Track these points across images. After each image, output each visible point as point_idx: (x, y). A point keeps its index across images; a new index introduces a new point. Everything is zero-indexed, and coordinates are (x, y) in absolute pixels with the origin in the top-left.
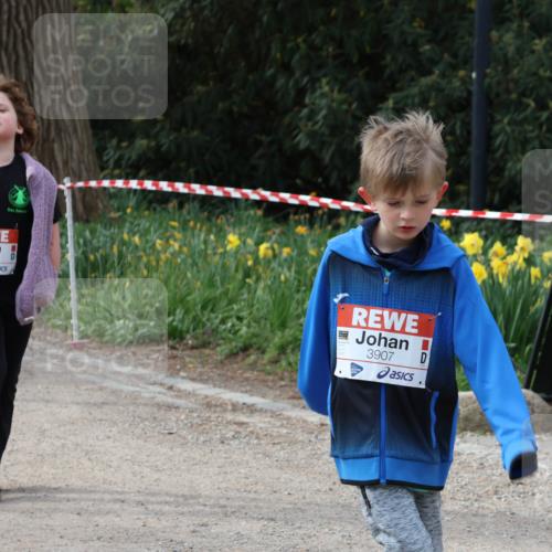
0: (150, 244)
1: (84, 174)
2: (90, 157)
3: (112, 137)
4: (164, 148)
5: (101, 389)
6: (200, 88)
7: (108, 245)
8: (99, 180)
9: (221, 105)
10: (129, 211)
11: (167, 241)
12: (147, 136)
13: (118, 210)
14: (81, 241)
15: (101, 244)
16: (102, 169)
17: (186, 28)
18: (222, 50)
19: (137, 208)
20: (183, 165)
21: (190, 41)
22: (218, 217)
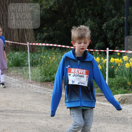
0: (48, 58)
1: (32, 41)
2: (33, 37)
3: (38, 32)
4: (51, 35)
5: (36, 93)
6: (60, 21)
7: (38, 58)
8: (35, 43)
9: (64, 25)
10: (43, 50)
11: (52, 58)
12: (47, 32)
13: (40, 50)
14: (31, 57)
15: (36, 58)
16: (36, 40)
17: (56, 7)
18: (65, 12)
19: (44, 49)
20: (55, 39)
21: (57, 10)
22: (64, 52)
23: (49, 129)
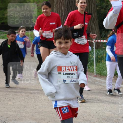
2: (99, 35)
5: (101, 85)
8: (100, 40)
14: (97, 53)
15: (101, 54)
16: (101, 37)
23: (113, 119)
